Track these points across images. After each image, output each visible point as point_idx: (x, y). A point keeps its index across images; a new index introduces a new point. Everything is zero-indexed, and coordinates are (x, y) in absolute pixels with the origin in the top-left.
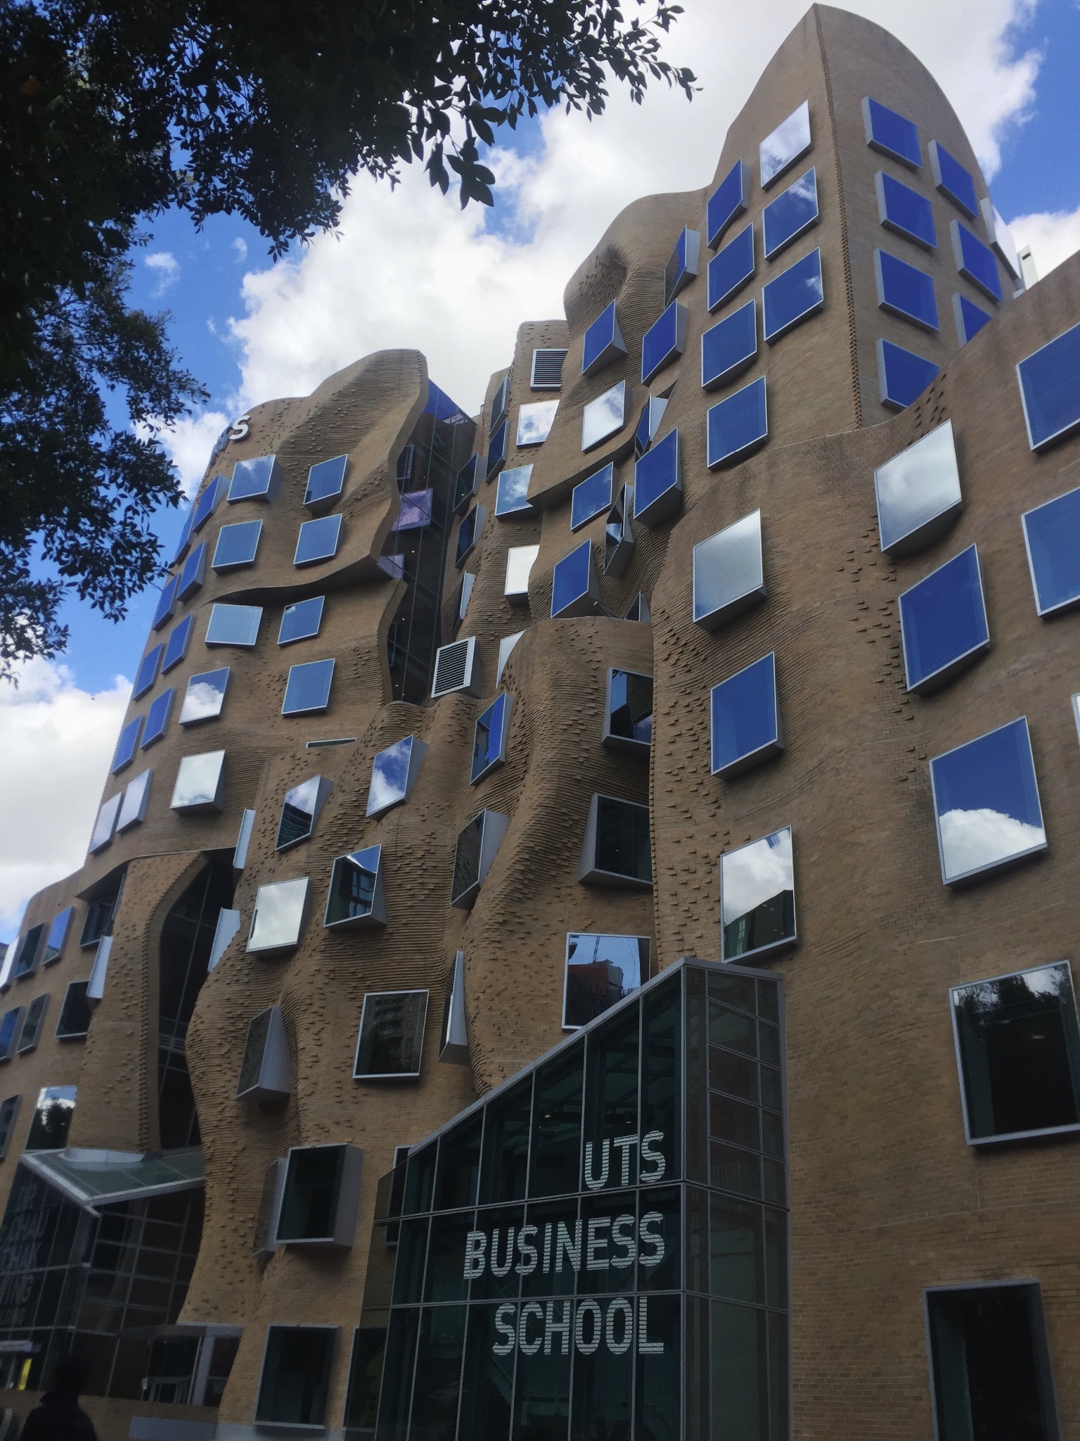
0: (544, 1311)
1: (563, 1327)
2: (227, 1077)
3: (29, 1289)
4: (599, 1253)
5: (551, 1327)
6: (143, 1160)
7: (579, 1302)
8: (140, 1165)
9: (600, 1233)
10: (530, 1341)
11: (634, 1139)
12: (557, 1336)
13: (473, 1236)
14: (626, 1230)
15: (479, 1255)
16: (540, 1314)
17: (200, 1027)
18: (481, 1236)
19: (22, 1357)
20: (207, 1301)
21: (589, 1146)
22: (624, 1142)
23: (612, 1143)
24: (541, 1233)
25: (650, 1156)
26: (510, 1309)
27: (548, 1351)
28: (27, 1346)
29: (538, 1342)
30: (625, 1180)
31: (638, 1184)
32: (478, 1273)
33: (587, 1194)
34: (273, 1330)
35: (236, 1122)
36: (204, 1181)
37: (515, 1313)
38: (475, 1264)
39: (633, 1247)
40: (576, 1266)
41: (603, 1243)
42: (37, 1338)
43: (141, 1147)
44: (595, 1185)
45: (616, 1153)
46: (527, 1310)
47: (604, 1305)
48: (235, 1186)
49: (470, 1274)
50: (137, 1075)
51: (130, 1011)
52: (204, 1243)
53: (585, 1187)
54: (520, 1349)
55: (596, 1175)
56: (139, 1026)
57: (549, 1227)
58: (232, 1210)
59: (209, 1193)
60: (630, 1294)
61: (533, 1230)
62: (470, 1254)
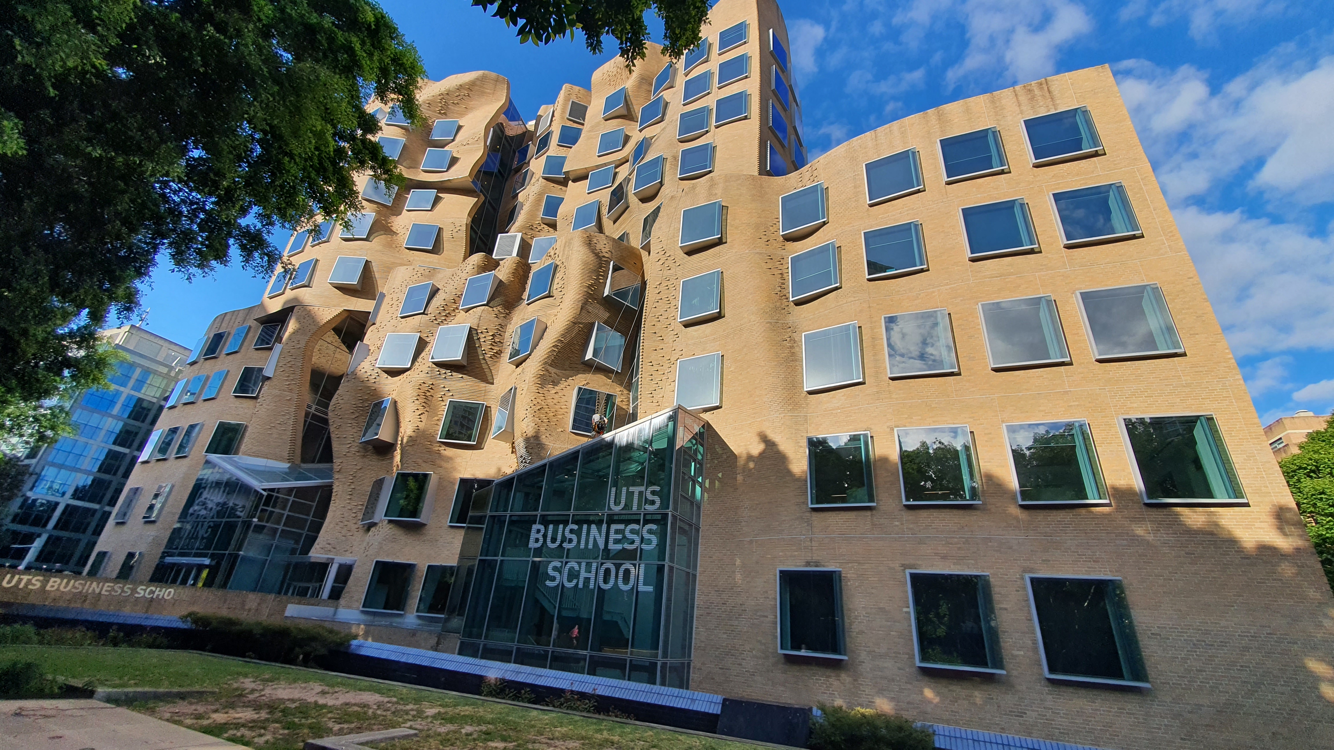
0: (580, 567)
1: (592, 575)
2: (354, 430)
3: (210, 530)
4: (617, 542)
5: (583, 574)
6: (289, 468)
7: (602, 564)
8: (287, 470)
9: (617, 532)
10: (570, 580)
11: (642, 488)
12: (587, 580)
13: (535, 527)
14: (632, 531)
15: (540, 536)
16: (577, 568)
17: (341, 401)
18: (542, 528)
19: (201, 567)
20: (329, 544)
21: (614, 489)
22: (636, 490)
23: (628, 490)
24: (580, 529)
25: (650, 497)
26: (558, 564)
27: (581, 585)
28: (207, 561)
29: (575, 581)
30: (635, 507)
31: (643, 510)
32: (538, 545)
33: (610, 512)
34: (377, 562)
35: (358, 454)
36: (332, 482)
37: (561, 567)
38: (537, 540)
39: (637, 539)
40: (601, 546)
41: (619, 536)
42: (212, 557)
43: (289, 460)
44: (617, 509)
45: (630, 495)
46: (569, 565)
47: (618, 567)
48: (353, 487)
49: (532, 545)
50: (291, 422)
51: (291, 387)
52: (330, 515)
53: (610, 509)
54: (563, 585)
55: (617, 503)
56: (295, 396)
57: (585, 527)
58: (350, 499)
59: (335, 489)
60: (634, 562)
61: (575, 527)
62: (533, 535)
